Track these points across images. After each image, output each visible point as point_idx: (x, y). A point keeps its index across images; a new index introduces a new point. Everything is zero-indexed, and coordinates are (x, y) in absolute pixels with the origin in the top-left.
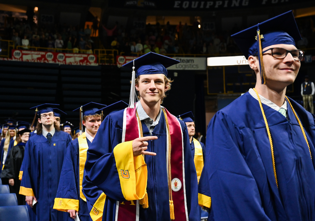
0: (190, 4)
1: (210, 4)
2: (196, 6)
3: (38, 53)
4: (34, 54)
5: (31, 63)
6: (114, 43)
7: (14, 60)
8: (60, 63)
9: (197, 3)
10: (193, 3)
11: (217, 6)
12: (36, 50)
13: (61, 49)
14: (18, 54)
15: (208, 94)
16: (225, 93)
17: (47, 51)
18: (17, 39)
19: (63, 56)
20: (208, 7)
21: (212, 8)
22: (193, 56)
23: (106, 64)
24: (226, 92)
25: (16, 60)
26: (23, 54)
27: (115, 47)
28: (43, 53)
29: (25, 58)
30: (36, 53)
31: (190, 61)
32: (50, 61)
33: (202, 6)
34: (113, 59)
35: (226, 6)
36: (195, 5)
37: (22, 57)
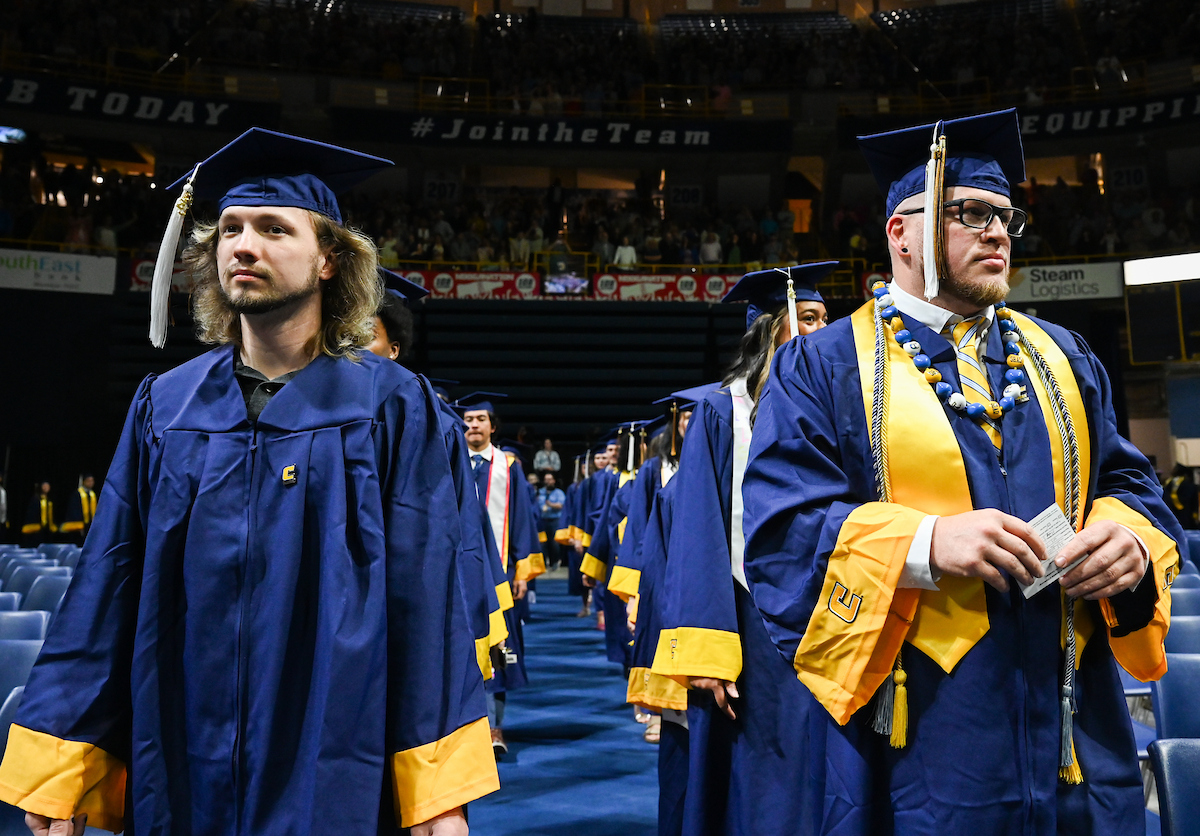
0: (1068, 121)
1: (1128, 113)
2: (1086, 124)
3: (658, 278)
4: (647, 282)
5: (641, 303)
6: (855, 241)
7: (598, 298)
8: (713, 300)
9: (1088, 115)
10: (1077, 116)
11: (1148, 118)
12: (654, 270)
13: (716, 266)
14: (609, 284)
15: (1132, 363)
16: (1184, 358)
17: (679, 274)
18: (606, 247)
19: (720, 284)
20: (1121, 122)
21: (1135, 124)
22: (1081, 261)
23: (835, 297)
24: (1189, 356)
25: (604, 299)
26: (621, 284)
27: (857, 253)
28: (671, 279)
29: (627, 293)
30: (653, 278)
31: (1073, 275)
32: (687, 296)
33: (1103, 123)
34: (853, 283)
35: (1176, 113)
36: (1081, 122)
37: (618, 292)
